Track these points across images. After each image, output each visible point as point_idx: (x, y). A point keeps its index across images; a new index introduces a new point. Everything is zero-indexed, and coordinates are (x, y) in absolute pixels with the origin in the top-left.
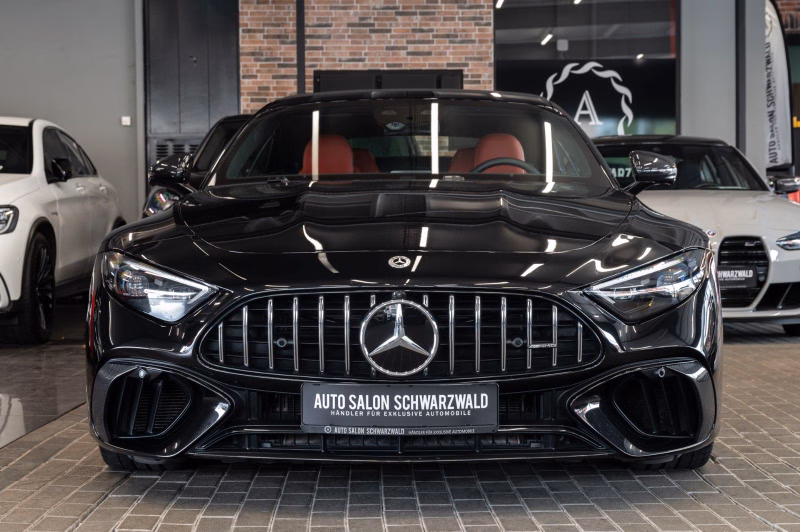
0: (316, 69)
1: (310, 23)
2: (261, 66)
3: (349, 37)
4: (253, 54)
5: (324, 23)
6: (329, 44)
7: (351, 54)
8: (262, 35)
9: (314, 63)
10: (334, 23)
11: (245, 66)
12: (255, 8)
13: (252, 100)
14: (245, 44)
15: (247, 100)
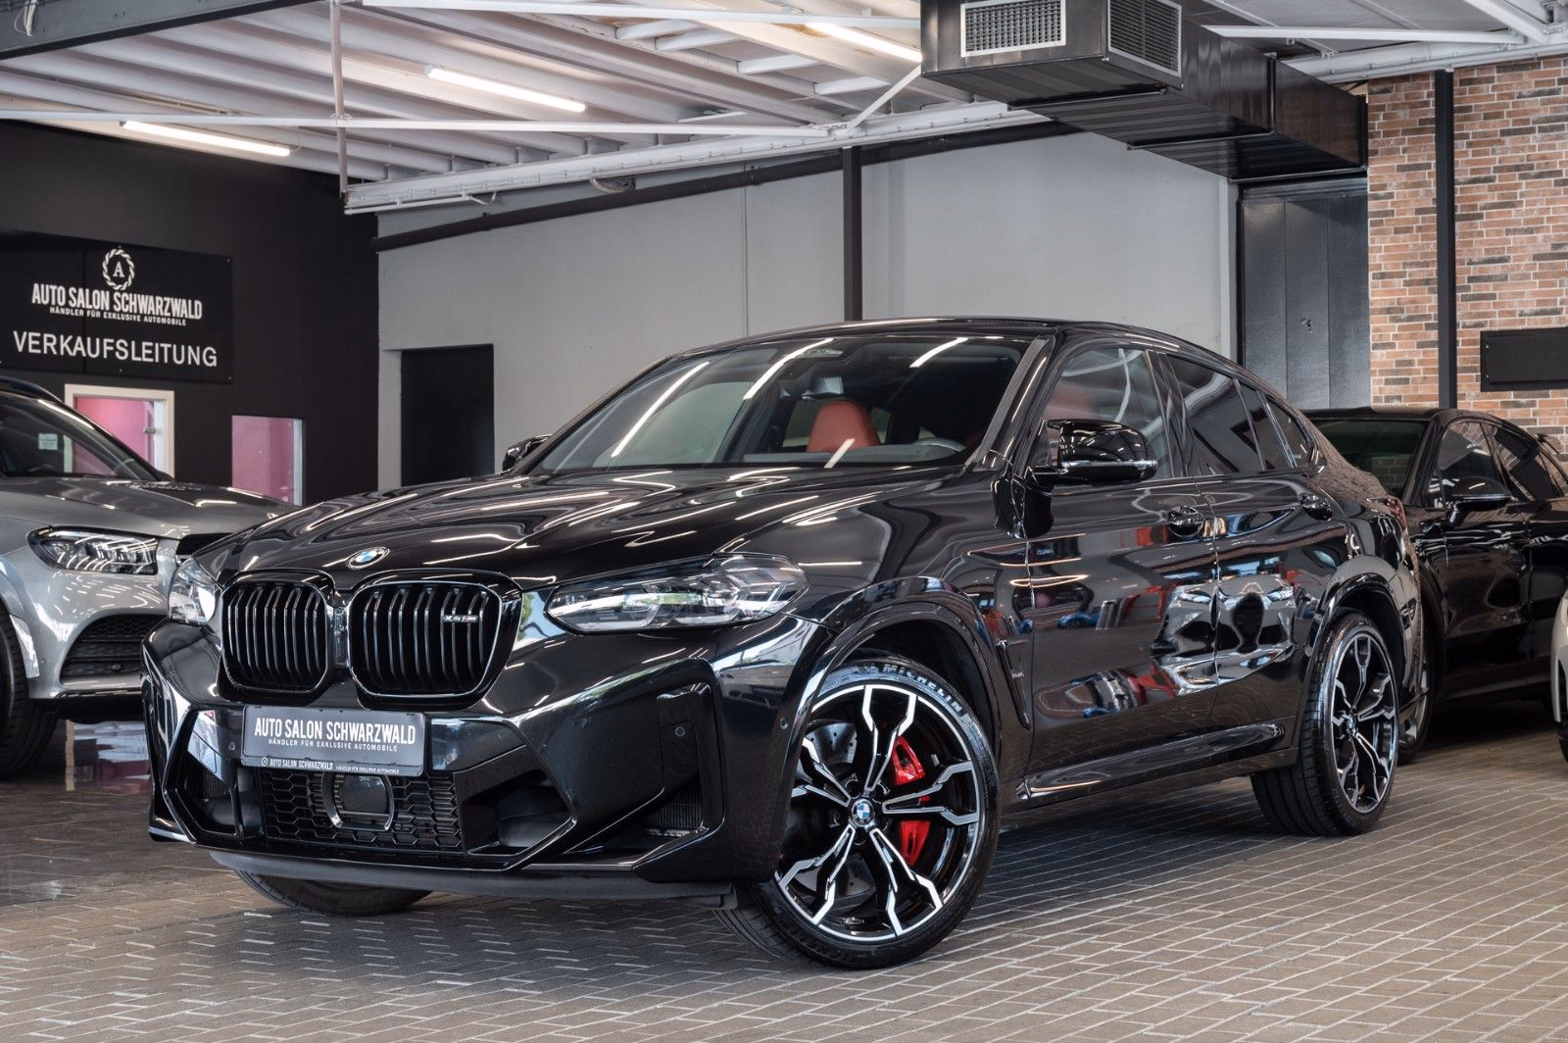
0: (1487, 328)
1: (1475, 259)
2: (1400, 328)
3: (1536, 276)
4: (1389, 311)
5: (1497, 256)
6: (1503, 290)
7: (1539, 302)
8: (1402, 280)
9: (1481, 320)
10: (1512, 255)
11: (1377, 330)
12: (1393, 240)
13: (1387, 382)
14: (1377, 295)
15: (1380, 381)
